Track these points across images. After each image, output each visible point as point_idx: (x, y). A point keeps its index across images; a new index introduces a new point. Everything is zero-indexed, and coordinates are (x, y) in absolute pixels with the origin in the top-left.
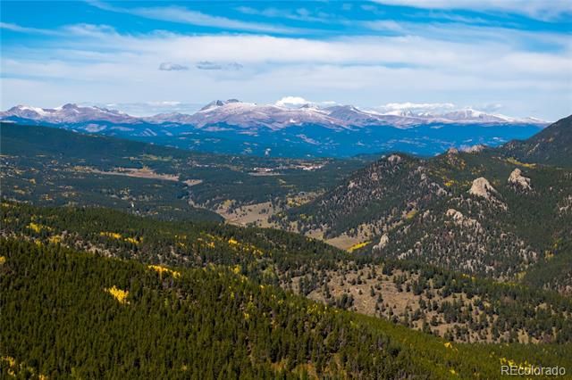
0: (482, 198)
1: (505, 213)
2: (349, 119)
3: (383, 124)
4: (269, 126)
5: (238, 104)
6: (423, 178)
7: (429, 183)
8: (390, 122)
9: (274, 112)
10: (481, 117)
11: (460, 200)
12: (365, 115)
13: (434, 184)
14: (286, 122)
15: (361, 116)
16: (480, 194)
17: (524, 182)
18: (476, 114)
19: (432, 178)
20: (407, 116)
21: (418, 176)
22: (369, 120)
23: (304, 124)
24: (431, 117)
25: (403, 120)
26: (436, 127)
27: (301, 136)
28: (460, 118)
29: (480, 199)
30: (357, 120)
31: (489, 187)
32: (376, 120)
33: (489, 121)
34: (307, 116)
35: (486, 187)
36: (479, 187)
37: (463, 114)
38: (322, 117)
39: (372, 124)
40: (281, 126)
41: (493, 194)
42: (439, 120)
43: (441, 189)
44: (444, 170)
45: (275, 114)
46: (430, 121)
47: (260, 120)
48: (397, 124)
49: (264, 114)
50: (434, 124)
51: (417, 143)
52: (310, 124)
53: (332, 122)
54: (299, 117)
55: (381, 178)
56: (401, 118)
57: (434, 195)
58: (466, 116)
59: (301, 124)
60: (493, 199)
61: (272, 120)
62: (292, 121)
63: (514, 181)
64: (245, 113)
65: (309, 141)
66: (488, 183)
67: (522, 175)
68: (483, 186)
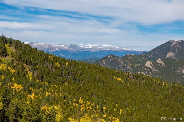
0: (150, 68)
1: (158, 73)
2: (75, 49)
3: (87, 51)
4: (49, 51)
5: (38, 43)
6: (122, 63)
7: (124, 65)
8: (89, 50)
9: (51, 46)
10: (118, 49)
11: (142, 69)
12: (80, 47)
13: (126, 65)
14: (55, 49)
15: (79, 48)
16: (149, 67)
17: (162, 63)
18: (117, 48)
19: (125, 63)
20: (94, 48)
21: (120, 62)
22: (82, 49)
23: (61, 50)
24: (102, 48)
25: (93, 49)
26: (104, 52)
27: (60, 54)
28: (112, 49)
29: (149, 68)
30: (78, 49)
31: (152, 64)
32: (84, 49)
33: (121, 50)
34: (62, 47)
35: (151, 64)
36: (148, 64)
37: (112, 48)
38: (67, 48)
39: (83, 50)
40: (53, 51)
41: (153, 67)
42: (105, 49)
43: (128, 67)
44: (127, 60)
45: (51, 47)
46: (102, 50)
47: (46, 49)
48: (91, 50)
49: (47, 47)
50: (103, 51)
51: (99, 57)
52: (63, 50)
53: (70, 50)
54: (59, 48)
55: (106, 63)
56: (92, 49)
57: (126, 68)
58: (114, 48)
59: (60, 50)
60: (153, 68)
61: (50, 49)
62: (57, 49)
63: (159, 62)
64: (41, 46)
65: (63, 55)
66: (151, 63)
67: (161, 61)
68: (150, 64)
